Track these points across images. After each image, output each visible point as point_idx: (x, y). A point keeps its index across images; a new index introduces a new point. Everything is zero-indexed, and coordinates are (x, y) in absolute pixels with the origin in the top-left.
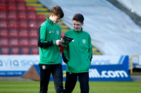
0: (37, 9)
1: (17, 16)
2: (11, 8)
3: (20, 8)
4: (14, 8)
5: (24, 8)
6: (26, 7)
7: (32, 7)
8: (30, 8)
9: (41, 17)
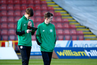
0: (55, 9)
1: (41, 13)
2: (37, 8)
3: (43, 8)
4: (39, 8)
5: (46, 8)
6: (47, 7)
7: (52, 7)
8: (50, 8)
9: (57, 14)
